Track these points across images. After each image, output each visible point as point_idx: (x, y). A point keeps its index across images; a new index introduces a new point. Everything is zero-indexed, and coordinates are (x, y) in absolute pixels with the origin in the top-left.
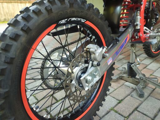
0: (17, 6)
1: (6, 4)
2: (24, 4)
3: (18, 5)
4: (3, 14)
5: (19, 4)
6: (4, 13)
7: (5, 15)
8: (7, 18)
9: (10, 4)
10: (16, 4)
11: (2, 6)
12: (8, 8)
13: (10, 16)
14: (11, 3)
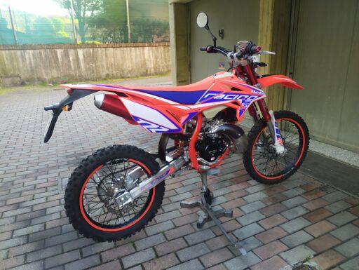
0: (129, 52)
1: (111, 49)
2: (141, 48)
3: (131, 51)
4: (105, 66)
5: (133, 49)
6: (107, 65)
7: (108, 69)
8: (110, 73)
9: (118, 49)
10: (129, 48)
11: (106, 53)
12: (114, 56)
13: (116, 69)
14: (120, 47)
